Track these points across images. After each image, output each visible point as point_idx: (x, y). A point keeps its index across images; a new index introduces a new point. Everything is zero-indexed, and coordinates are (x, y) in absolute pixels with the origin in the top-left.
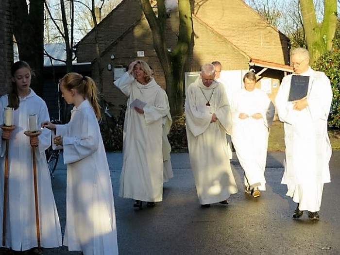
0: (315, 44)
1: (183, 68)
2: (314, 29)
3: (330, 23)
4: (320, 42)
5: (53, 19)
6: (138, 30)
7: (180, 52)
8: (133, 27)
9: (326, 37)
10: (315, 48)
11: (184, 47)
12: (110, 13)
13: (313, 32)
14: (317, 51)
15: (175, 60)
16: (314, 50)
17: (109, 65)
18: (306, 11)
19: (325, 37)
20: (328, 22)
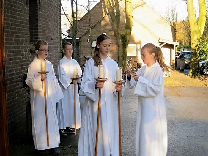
0: (195, 31)
1: (127, 42)
2: (194, 24)
3: (202, 21)
4: (197, 31)
5: (65, 15)
6: (103, 22)
7: (126, 34)
8: (101, 21)
9: (201, 28)
10: (195, 34)
11: (128, 32)
12: (87, 14)
13: (194, 25)
14: (196, 35)
15: (124, 38)
16: (194, 34)
17: (88, 40)
18: (190, 15)
19: (199, 28)
20: (202, 20)
